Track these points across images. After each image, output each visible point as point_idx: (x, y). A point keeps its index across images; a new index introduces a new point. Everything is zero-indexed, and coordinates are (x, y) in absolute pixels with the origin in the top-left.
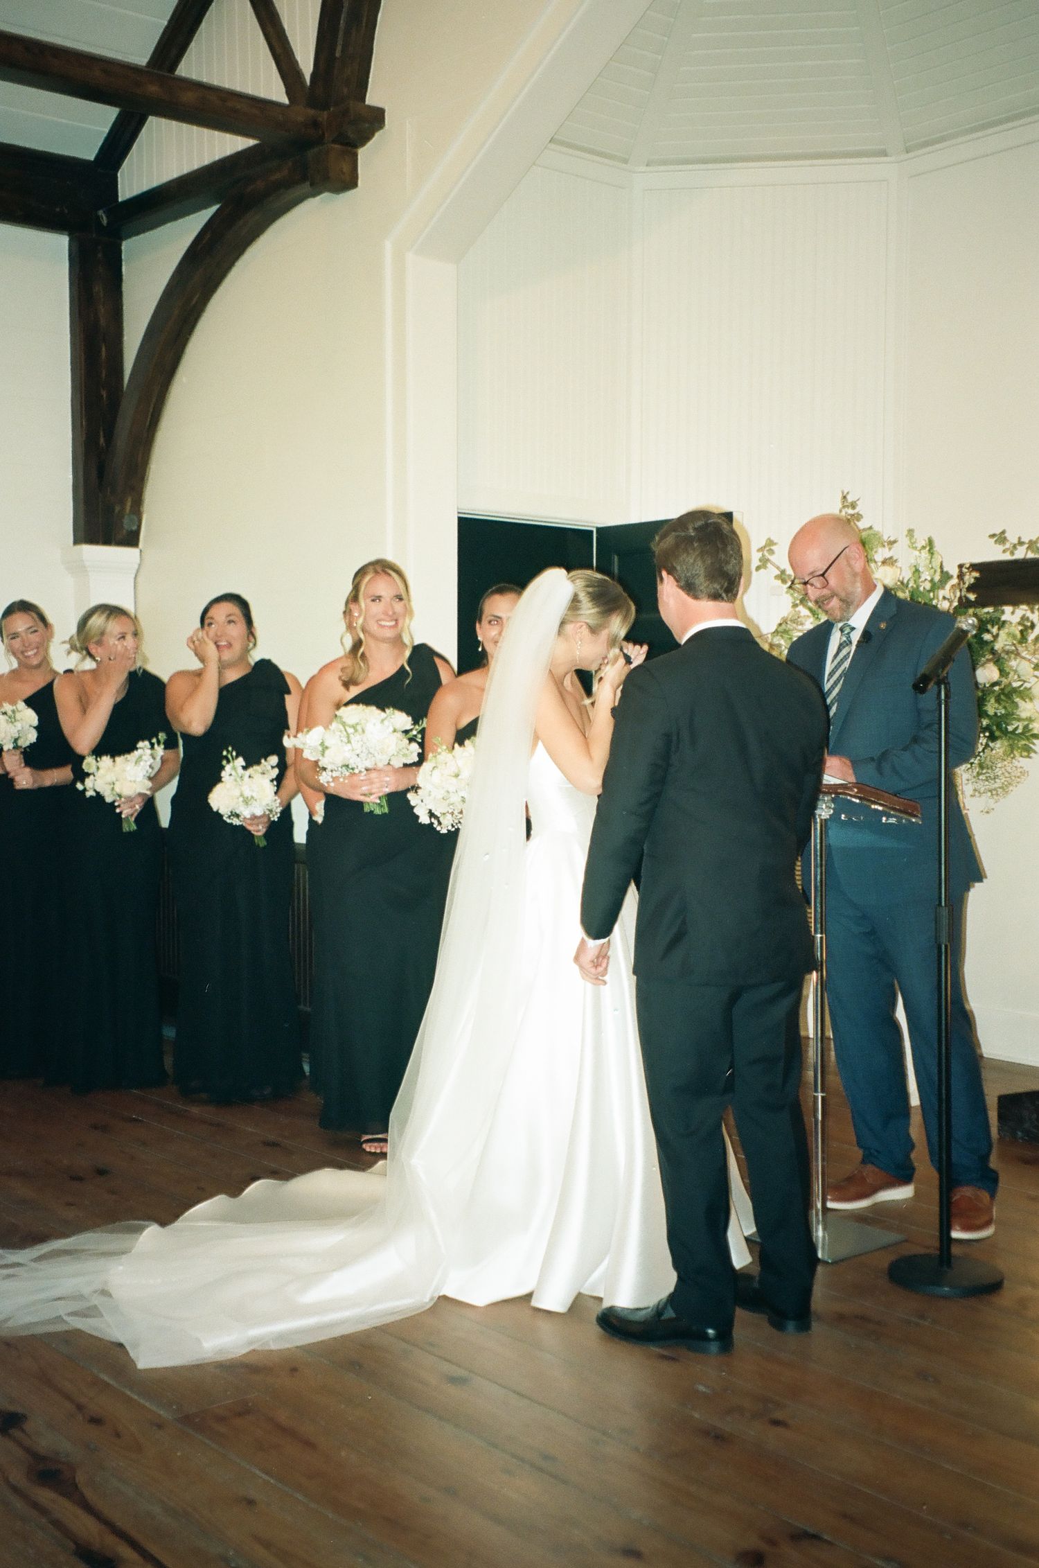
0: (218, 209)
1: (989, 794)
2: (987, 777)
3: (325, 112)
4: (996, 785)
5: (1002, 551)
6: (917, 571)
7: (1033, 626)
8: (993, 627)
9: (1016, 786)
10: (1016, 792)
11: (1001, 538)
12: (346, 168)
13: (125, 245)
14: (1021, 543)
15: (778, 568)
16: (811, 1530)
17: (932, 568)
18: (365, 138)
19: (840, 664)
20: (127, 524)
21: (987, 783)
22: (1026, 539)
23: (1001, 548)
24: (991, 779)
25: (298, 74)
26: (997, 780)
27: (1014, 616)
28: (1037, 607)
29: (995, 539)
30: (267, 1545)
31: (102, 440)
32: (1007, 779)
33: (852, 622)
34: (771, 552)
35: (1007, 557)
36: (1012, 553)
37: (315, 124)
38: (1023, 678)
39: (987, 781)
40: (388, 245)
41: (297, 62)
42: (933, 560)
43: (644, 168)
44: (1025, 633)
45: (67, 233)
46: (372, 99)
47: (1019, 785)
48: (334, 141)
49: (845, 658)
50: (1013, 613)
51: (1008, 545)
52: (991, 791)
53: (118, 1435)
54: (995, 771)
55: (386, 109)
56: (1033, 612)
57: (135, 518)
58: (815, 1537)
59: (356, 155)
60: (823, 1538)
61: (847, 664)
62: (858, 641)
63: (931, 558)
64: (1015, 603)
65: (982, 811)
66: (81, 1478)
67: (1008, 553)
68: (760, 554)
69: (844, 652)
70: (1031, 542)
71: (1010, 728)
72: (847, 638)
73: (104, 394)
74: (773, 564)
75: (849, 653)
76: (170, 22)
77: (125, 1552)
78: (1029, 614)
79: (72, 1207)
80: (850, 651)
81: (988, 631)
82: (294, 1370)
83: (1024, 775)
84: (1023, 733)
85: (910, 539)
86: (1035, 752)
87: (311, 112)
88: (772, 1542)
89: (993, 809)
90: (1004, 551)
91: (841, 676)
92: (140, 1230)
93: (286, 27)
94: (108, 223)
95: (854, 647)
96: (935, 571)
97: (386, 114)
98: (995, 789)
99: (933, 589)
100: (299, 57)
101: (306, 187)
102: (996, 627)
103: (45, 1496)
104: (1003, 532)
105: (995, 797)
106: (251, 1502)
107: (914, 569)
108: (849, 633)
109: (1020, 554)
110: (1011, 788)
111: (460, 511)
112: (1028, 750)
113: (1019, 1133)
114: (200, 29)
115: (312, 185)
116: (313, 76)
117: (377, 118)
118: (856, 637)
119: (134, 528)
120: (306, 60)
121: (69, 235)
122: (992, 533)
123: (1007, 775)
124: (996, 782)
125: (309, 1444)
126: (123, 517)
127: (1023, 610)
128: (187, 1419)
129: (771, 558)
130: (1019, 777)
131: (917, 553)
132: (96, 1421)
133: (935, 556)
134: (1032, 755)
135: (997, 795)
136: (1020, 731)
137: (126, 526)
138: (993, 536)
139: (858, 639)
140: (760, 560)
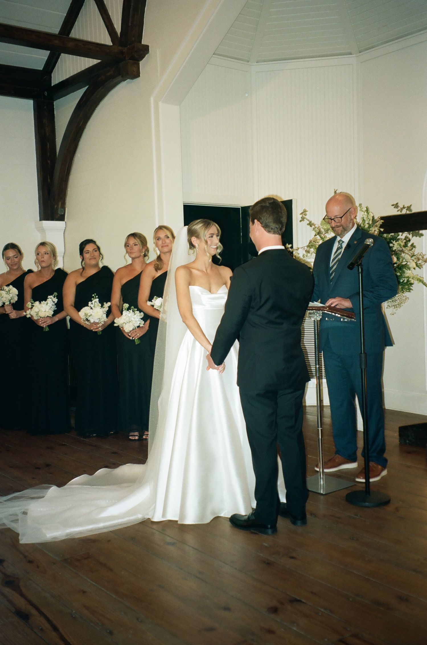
0: (88, 87)
1: (393, 307)
2: (392, 300)
3: (126, 48)
4: (396, 303)
5: (397, 211)
6: (364, 220)
7: (409, 240)
8: (394, 241)
9: (404, 303)
10: (404, 306)
11: (396, 206)
12: (135, 69)
13: (55, 103)
14: (404, 208)
15: (308, 220)
16: (298, 598)
17: (368, 219)
18: (142, 58)
19: (337, 256)
20: (60, 213)
21: (392, 303)
22: (406, 206)
23: (397, 210)
24: (394, 301)
25: (116, 33)
26: (396, 301)
27: (402, 236)
28: (411, 232)
29: (394, 206)
30: (87, 608)
31: (49, 180)
32: (401, 301)
33: (343, 239)
34: (305, 215)
35: (399, 213)
36: (401, 212)
37: (122, 53)
38: (407, 260)
39: (392, 302)
40: (152, 99)
41: (115, 28)
42: (369, 215)
43: (256, 64)
44: (406, 243)
45: (32, 99)
46: (144, 42)
47: (405, 303)
48: (130, 59)
49: (339, 254)
50: (402, 235)
51: (399, 208)
52: (394, 306)
53: (38, 567)
54: (395, 298)
55: (149, 45)
56: (409, 235)
57: (63, 209)
58: (300, 601)
59: (139, 64)
60: (302, 601)
61: (340, 257)
62: (345, 248)
63: (368, 215)
64: (403, 231)
65: (391, 314)
66: (21, 584)
67: (399, 211)
68: (301, 216)
69: (339, 251)
70: (408, 207)
71: (401, 281)
72: (341, 246)
73: (49, 162)
74: (307, 219)
75: (341, 252)
76: (67, 14)
77: (34, 612)
78: (408, 235)
79: (35, 479)
80: (342, 251)
81: (392, 243)
82: (109, 541)
83: (407, 299)
84: (406, 283)
85: (361, 207)
86: (412, 290)
87: (120, 48)
88: (282, 603)
89: (395, 313)
90: (398, 211)
91: (337, 261)
92: (48, 488)
93: (110, 14)
94: (47, 95)
95: (343, 250)
96: (370, 220)
97: (150, 47)
98: (396, 305)
99: (369, 227)
100: (115, 26)
101: (120, 78)
102: (395, 241)
103: (7, 591)
104: (397, 204)
105: (396, 308)
106: (84, 592)
107: (362, 219)
108: (341, 244)
109: (404, 212)
110: (402, 304)
111: (184, 202)
112: (409, 290)
113: (407, 441)
114: (78, 17)
115: (122, 77)
116: (121, 33)
117: (146, 49)
118: (344, 245)
119: (63, 214)
120: (118, 27)
121: (33, 100)
122: (392, 204)
123: (400, 299)
124: (396, 302)
125: (110, 569)
126: (58, 210)
127: (406, 234)
128: (65, 561)
129: (306, 217)
130: (405, 300)
131: (363, 213)
132: (31, 562)
133: (370, 214)
134: (411, 291)
135: (397, 307)
136: (405, 281)
137: (59, 213)
138: (393, 205)
139: (345, 246)
140: (302, 218)
